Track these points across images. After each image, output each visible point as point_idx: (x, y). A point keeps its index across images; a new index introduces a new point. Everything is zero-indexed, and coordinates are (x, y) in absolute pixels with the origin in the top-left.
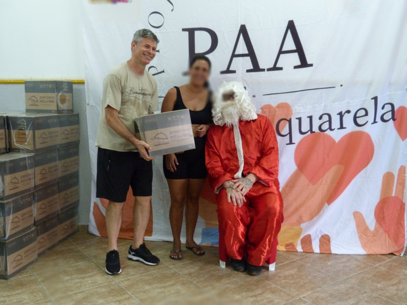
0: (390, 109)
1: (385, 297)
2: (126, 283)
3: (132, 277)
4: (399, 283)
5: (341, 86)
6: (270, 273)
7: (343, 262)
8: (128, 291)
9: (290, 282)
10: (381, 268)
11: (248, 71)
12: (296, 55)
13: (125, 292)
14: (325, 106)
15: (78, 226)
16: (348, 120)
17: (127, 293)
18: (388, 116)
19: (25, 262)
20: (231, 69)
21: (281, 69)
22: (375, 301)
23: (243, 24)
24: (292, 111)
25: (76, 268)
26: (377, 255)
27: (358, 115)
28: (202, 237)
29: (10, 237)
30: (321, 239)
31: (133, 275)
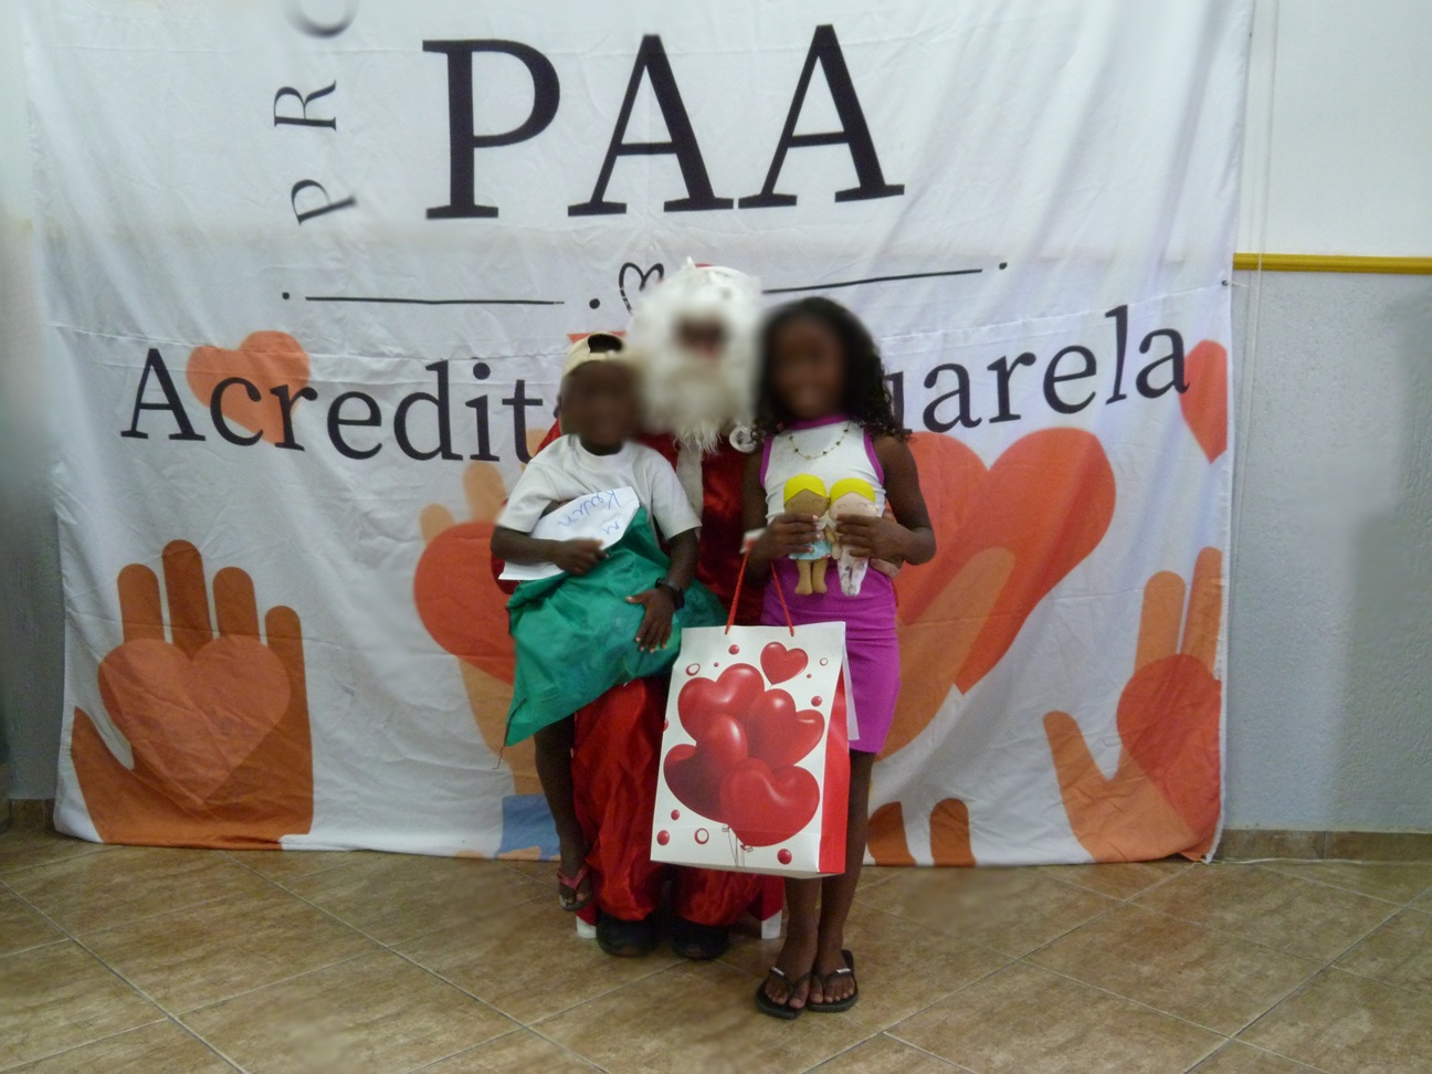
0: (1169, 351)
1: (1170, 1009)
3: (237, 994)
4: (1212, 954)
6: (763, 949)
7: (1017, 896)
8: (225, 1050)
10: (1143, 907)
11: (671, 206)
12: (843, 152)
13: (211, 1053)
14: (946, 336)
15: (11, 805)
16: (1026, 386)
17: (218, 1059)
18: (1162, 376)
20: (608, 197)
21: (789, 200)
22: (1140, 1026)
23: (651, 31)
26: (1127, 862)
27: (1058, 373)
28: (505, 827)
30: (934, 814)
31: (240, 985)
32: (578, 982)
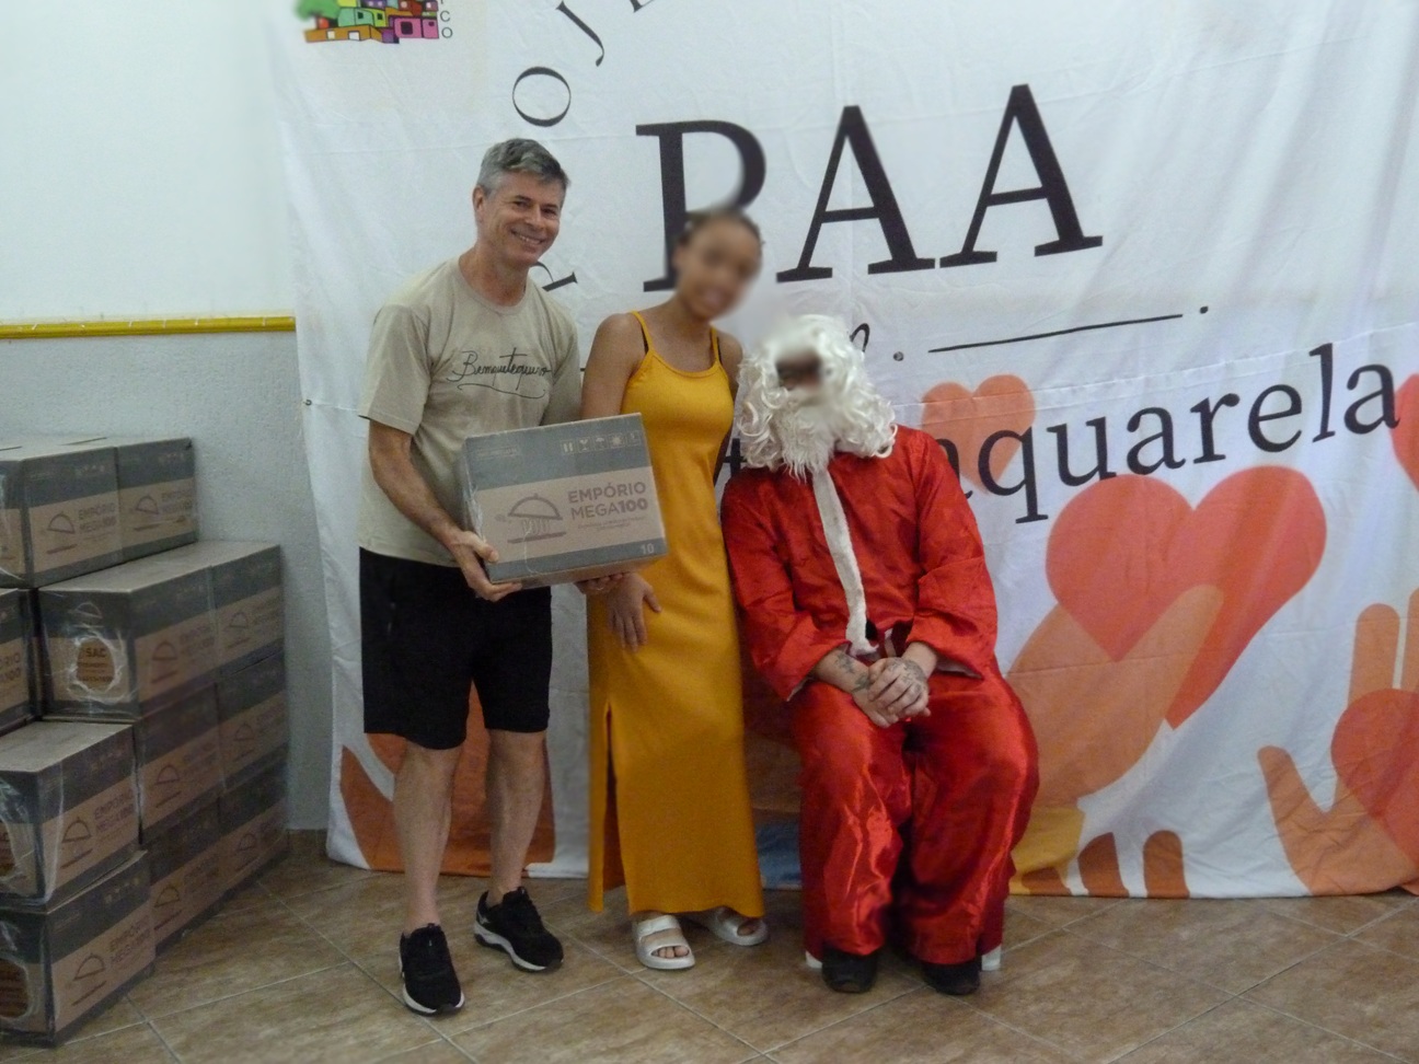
0: (1378, 386)
1: (1395, 1052)
2: (483, 1040)
3: (501, 1018)
5: (1204, 310)
7: (1235, 929)
9: (1057, 1011)
10: (1365, 943)
11: (875, 269)
12: (1042, 207)
14: (1148, 382)
15: (289, 836)
16: (1231, 427)
18: (1371, 412)
19: (113, 979)
20: (814, 263)
21: (990, 257)
23: (851, 103)
24: (1032, 402)
25: (295, 993)
26: (1346, 895)
27: (1263, 412)
29: (61, 892)
30: (1147, 846)
31: (504, 1009)
32: (809, 1011)
